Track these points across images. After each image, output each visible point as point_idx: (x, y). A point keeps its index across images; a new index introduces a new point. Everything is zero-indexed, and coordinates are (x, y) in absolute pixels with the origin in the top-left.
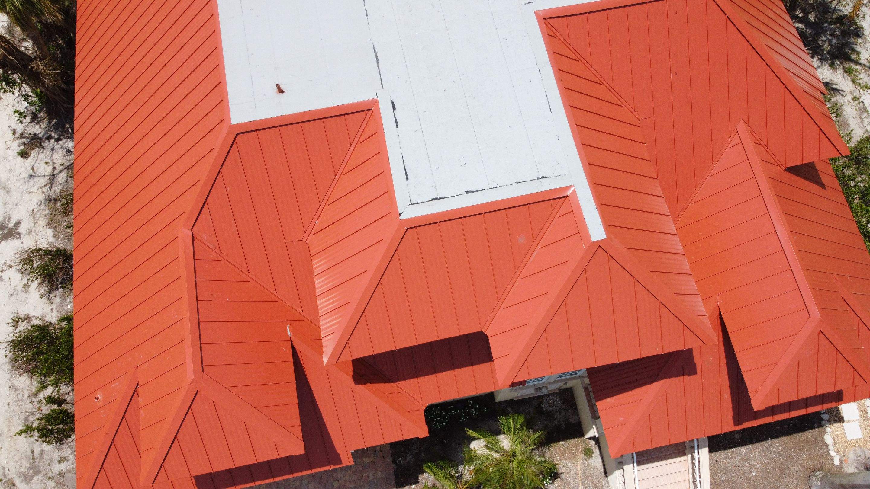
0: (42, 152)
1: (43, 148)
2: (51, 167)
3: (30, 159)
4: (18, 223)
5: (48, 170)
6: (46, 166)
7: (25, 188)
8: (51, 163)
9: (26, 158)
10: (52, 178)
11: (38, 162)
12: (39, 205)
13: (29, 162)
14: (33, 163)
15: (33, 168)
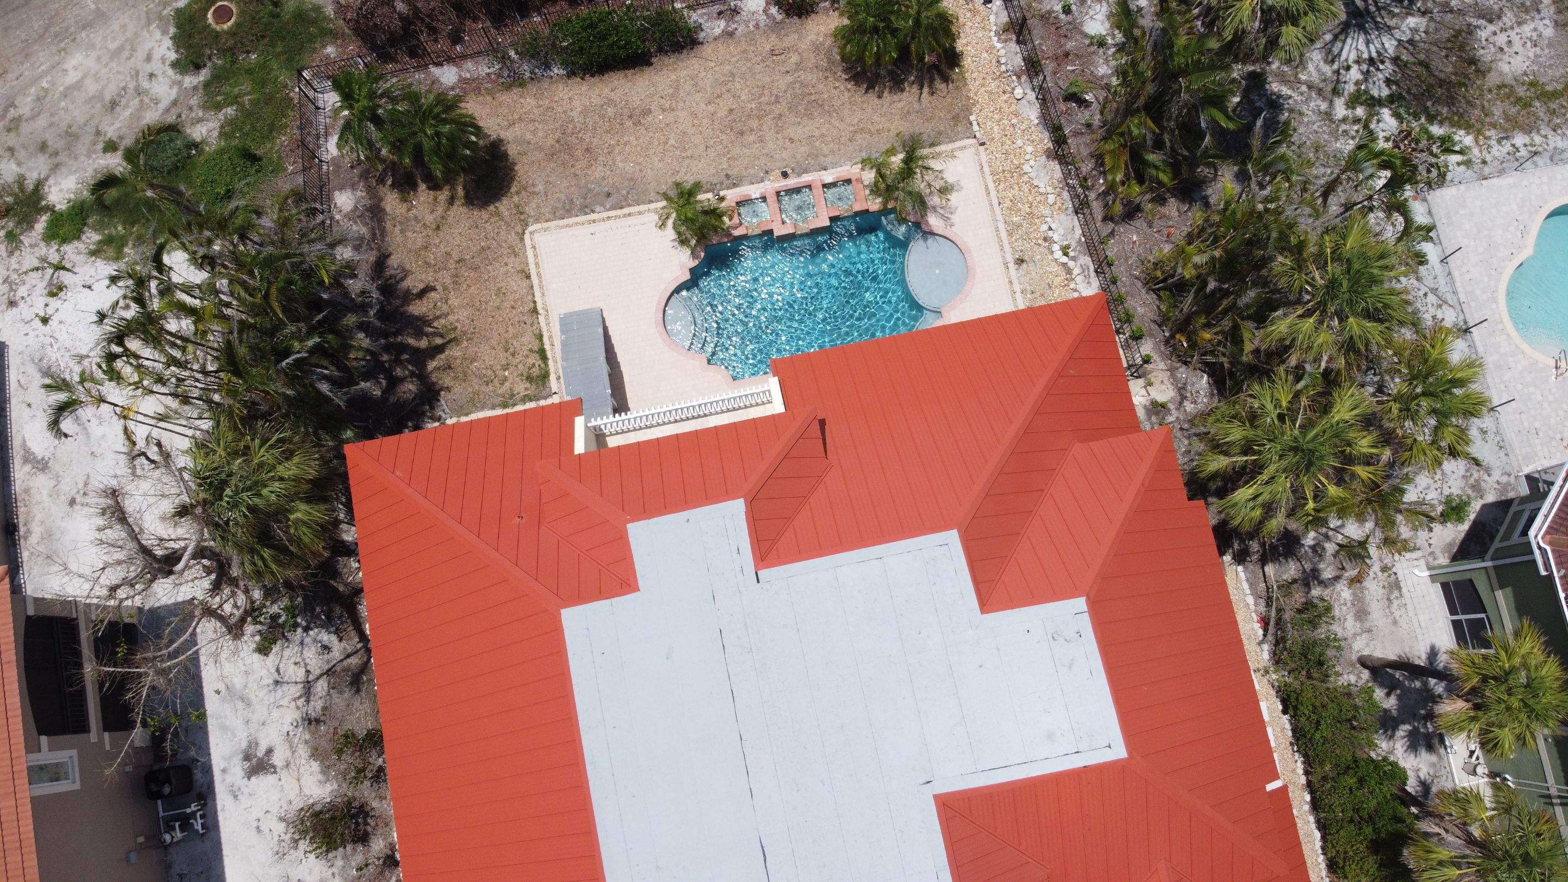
0: (288, 647)
1: (287, 640)
2: (304, 670)
3: (271, 656)
4: (270, 751)
5: (300, 674)
6: (296, 667)
7: (272, 700)
8: (302, 664)
9: (266, 655)
10: (308, 687)
11: (284, 661)
12: (296, 727)
13: (272, 660)
14: (276, 663)
15: (278, 670)
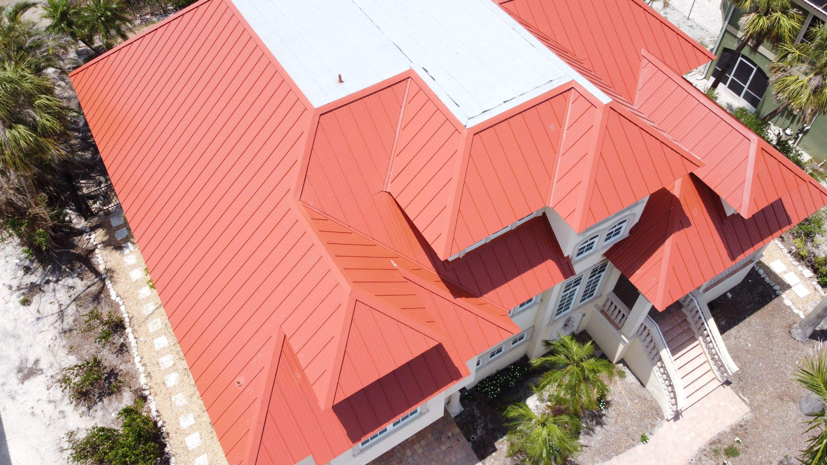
0: (44, 296)
1: (44, 292)
2: (58, 305)
3: (33, 305)
4: (37, 361)
5: (55, 308)
6: (51, 305)
7: (35, 330)
8: (56, 302)
9: (29, 305)
10: (61, 314)
11: (42, 304)
12: (55, 340)
13: (33, 307)
14: (37, 307)
15: (38, 311)
